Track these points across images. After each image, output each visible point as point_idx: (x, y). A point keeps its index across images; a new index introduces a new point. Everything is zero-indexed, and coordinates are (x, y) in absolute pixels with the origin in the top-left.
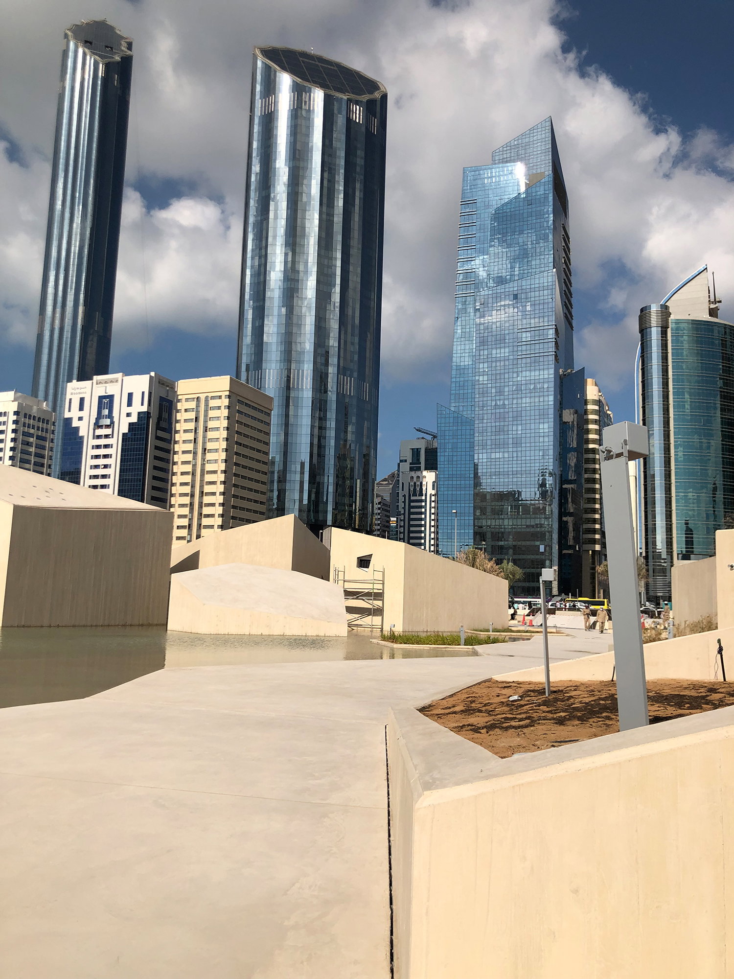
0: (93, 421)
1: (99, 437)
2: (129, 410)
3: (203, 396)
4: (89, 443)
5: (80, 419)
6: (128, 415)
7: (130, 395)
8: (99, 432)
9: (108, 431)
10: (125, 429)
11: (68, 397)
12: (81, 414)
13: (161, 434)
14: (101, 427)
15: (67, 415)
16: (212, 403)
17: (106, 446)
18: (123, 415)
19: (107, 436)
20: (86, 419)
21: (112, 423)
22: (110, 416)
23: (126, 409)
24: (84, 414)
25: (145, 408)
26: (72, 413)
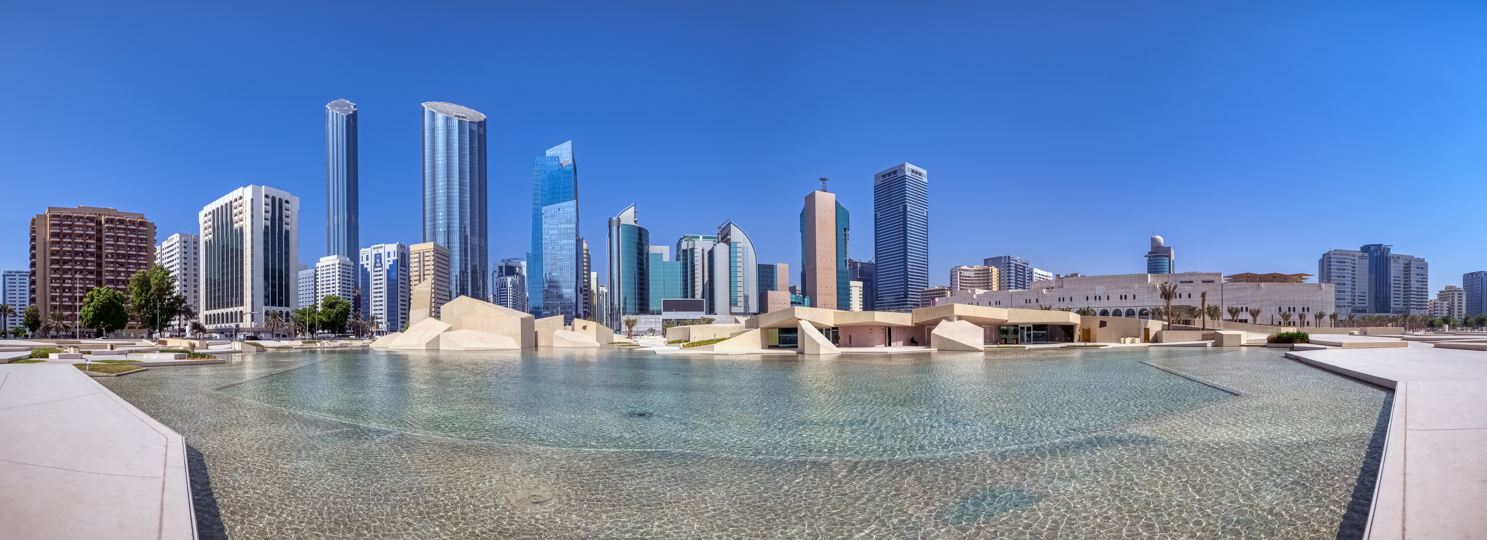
0: (373, 265)
1: (376, 271)
2: (389, 259)
3: (421, 252)
4: (372, 274)
5: (367, 264)
6: (389, 261)
7: (389, 253)
8: (376, 269)
9: (380, 269)
10: (387, 267)
11: (361, 255)
12: (367, 262)
13: (402, 268)
14: (377, 267)
15: (361, 263)
16: (426, 254)
17: (380, 275)
18: (386, 261)
19: (380, 271)
20: (370, 264)
21: (382, 264)
22: (381, 262)
23: (387, 259)
24: (369, 262)
25: (396, 258)
26: (365, 262)
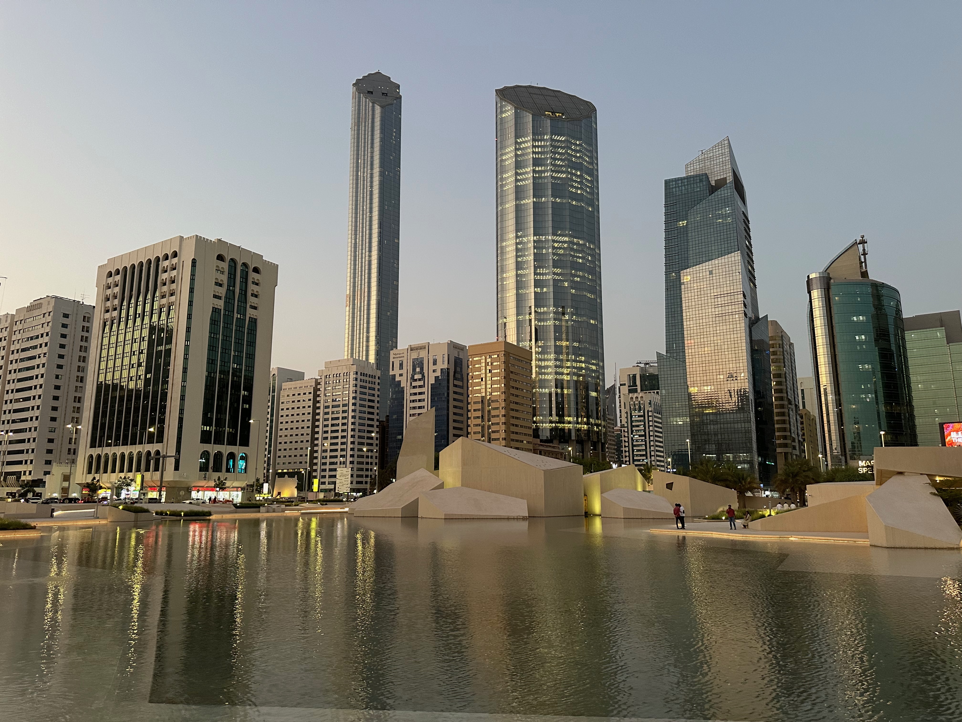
0: (409, 376)
1: (414, 387)
2: (435, 367)
4: (408, 391)
5: (401, 375)
6: (434, 371)
7: (435, 358)
8: (414, 384)
9: (421, 383)
10: (432, 381)
11: (391, 360)
12: (401, 372)
13: (456, 382)
14: (416, 380)
15: (391, 373)
17: (420, 393)
18: (431, 371)
19: (420, 387)
20: (405, 375)
21: (423, 376)
22: (422, 372)
23: (432, 367)
24: (404, 371)
25: (445, 366)
26: (396, 372)
